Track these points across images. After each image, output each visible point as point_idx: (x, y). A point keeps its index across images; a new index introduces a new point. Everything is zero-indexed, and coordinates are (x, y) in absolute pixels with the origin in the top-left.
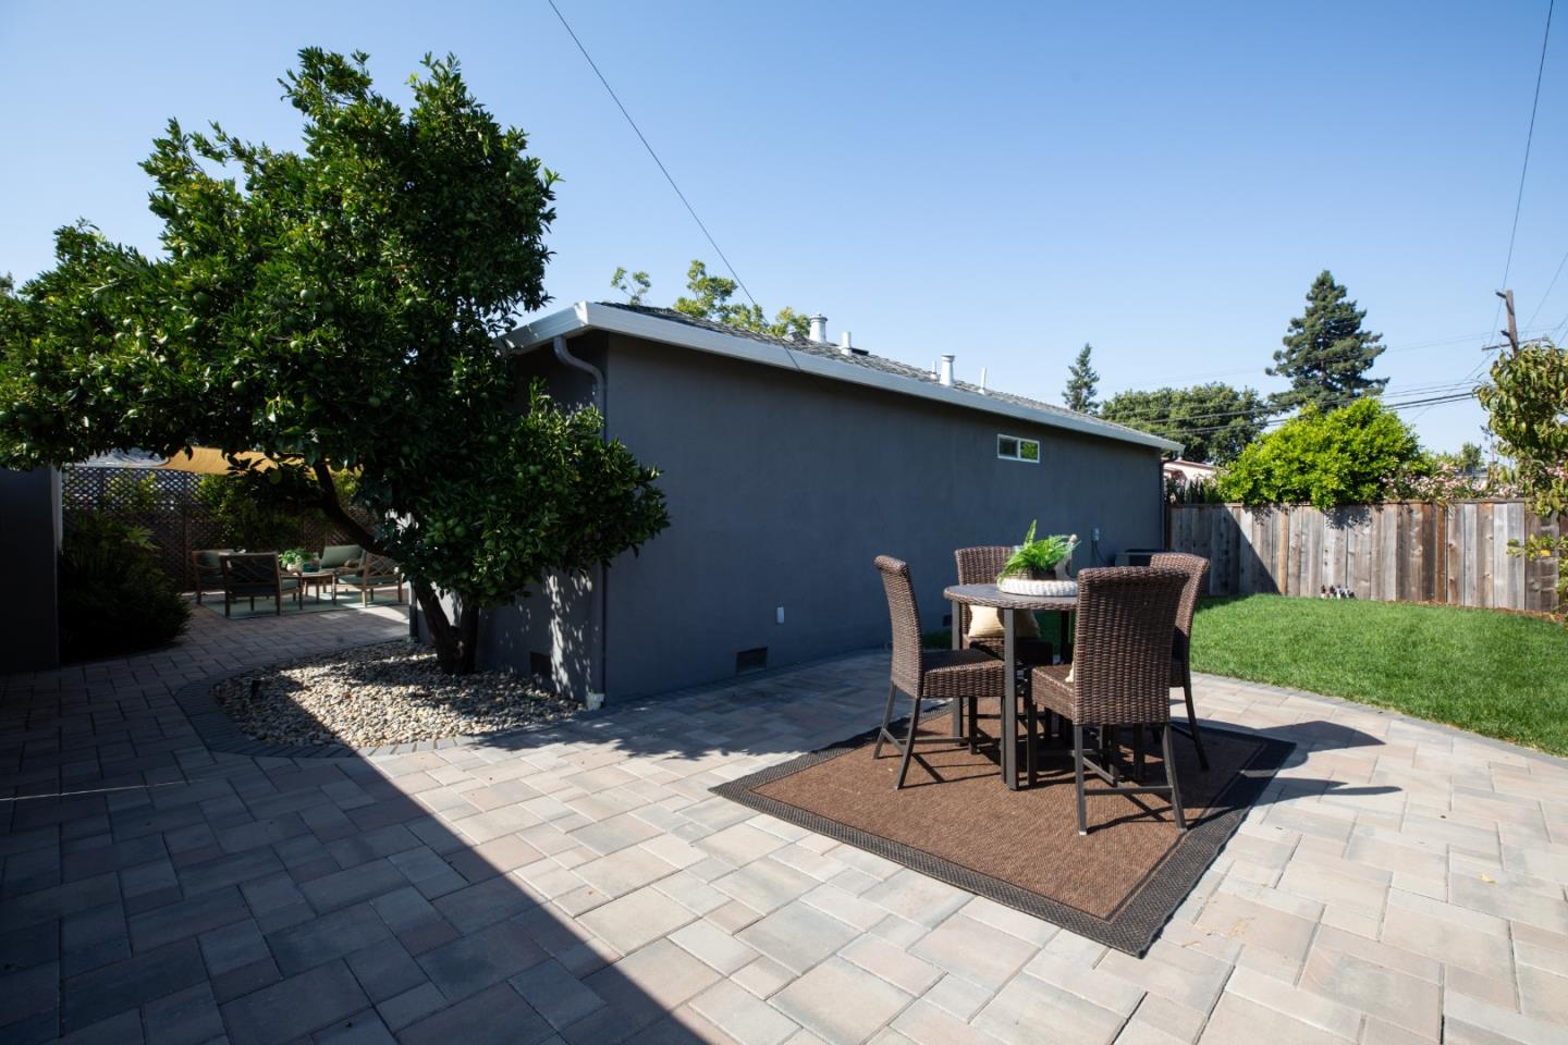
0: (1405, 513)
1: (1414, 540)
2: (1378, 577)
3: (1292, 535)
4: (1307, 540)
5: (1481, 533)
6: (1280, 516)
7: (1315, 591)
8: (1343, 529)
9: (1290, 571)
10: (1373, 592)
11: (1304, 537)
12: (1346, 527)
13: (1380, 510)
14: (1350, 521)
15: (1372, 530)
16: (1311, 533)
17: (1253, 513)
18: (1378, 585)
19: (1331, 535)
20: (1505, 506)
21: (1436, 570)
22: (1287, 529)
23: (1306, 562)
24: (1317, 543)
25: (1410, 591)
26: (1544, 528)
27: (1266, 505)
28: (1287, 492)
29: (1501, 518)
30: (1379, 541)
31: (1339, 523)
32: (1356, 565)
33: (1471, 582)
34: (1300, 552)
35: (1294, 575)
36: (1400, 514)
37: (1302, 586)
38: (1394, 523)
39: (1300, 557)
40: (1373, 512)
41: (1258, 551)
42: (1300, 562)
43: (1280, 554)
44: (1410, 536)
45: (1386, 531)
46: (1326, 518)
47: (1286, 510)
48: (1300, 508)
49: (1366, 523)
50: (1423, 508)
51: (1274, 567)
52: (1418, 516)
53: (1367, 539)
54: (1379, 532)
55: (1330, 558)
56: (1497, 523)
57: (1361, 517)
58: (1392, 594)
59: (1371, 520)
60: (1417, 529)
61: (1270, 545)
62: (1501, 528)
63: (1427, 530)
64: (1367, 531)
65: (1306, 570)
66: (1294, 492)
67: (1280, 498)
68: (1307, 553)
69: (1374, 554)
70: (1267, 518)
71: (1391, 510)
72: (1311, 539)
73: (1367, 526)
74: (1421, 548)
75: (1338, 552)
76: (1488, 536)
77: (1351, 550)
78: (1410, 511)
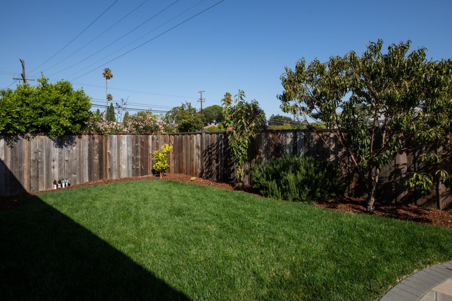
0: (91, 139)
1: (95, 152)
2: (80, 171)
3: (32, 153)
4: (42, 155)
5: (119, 148)
6: (25, 141)
7: (48, 185)
8: (62, 148)
9: (32, 174)
10: (78, 180)
11: (40, 153)
12: (64, 147)
13: (80, 138)
14: (66, 144)
15: (77, 147)
16: (44, 151)
17: (5, 140)
18: (80, 175)
19: (55, 152)
20: (126, 136)
21: (104, 164)
22: (29, 149)
23: (42, 168)
24: (48, 156)
25: (94, 176)
26: (136, 144)
27: (16, 135)
28: (32, 126)
29: (125, 141)
30: (80, 153)
31: (60, 144)
32: (69, 166)
33: (115, 169)
34: (38, 162)
35: (34, 177)
36: (89, 140)
37: (40, 182)
38: (87, 144)
39: (38, 165)
40: (77, 139)
41: (8, 165)
42: (38, 168)
43: (25, 165)
44: (93, 150)
45: (83, 148)
46: (52, 142)
47: (29, 138)
48: (37, 137)
49: (74, 144)
50: (98, 136)
51: (21, 174)
52: (97, 141)
53: (74, 152)
54: (80, 149)
55: (56, 163)
56: (123, 143)
57: (71, 142)
58: (86, 180)
59: (76, 143)
60: (96, 147)
61: (18, 160)
62: (124, 145)
63: (100, 147)
64: (74, 148)
65: (42, 172)
66: (36, 127)
67: (27, 131)
68: (42, 163)
69: (78, 159)
70: (15, 143)
71: (85, 137)
72: (44, 154)
73: (74, 146)
74: (98, 155)
75: (61, 160)
76: (121, 149)
77: (67, 159)
78: (94, 138)
